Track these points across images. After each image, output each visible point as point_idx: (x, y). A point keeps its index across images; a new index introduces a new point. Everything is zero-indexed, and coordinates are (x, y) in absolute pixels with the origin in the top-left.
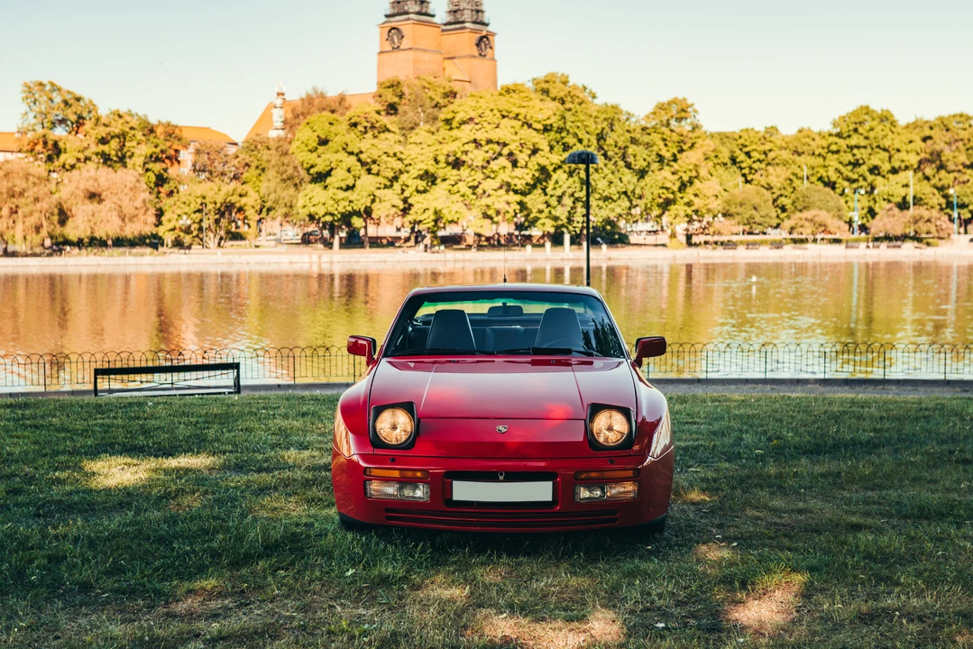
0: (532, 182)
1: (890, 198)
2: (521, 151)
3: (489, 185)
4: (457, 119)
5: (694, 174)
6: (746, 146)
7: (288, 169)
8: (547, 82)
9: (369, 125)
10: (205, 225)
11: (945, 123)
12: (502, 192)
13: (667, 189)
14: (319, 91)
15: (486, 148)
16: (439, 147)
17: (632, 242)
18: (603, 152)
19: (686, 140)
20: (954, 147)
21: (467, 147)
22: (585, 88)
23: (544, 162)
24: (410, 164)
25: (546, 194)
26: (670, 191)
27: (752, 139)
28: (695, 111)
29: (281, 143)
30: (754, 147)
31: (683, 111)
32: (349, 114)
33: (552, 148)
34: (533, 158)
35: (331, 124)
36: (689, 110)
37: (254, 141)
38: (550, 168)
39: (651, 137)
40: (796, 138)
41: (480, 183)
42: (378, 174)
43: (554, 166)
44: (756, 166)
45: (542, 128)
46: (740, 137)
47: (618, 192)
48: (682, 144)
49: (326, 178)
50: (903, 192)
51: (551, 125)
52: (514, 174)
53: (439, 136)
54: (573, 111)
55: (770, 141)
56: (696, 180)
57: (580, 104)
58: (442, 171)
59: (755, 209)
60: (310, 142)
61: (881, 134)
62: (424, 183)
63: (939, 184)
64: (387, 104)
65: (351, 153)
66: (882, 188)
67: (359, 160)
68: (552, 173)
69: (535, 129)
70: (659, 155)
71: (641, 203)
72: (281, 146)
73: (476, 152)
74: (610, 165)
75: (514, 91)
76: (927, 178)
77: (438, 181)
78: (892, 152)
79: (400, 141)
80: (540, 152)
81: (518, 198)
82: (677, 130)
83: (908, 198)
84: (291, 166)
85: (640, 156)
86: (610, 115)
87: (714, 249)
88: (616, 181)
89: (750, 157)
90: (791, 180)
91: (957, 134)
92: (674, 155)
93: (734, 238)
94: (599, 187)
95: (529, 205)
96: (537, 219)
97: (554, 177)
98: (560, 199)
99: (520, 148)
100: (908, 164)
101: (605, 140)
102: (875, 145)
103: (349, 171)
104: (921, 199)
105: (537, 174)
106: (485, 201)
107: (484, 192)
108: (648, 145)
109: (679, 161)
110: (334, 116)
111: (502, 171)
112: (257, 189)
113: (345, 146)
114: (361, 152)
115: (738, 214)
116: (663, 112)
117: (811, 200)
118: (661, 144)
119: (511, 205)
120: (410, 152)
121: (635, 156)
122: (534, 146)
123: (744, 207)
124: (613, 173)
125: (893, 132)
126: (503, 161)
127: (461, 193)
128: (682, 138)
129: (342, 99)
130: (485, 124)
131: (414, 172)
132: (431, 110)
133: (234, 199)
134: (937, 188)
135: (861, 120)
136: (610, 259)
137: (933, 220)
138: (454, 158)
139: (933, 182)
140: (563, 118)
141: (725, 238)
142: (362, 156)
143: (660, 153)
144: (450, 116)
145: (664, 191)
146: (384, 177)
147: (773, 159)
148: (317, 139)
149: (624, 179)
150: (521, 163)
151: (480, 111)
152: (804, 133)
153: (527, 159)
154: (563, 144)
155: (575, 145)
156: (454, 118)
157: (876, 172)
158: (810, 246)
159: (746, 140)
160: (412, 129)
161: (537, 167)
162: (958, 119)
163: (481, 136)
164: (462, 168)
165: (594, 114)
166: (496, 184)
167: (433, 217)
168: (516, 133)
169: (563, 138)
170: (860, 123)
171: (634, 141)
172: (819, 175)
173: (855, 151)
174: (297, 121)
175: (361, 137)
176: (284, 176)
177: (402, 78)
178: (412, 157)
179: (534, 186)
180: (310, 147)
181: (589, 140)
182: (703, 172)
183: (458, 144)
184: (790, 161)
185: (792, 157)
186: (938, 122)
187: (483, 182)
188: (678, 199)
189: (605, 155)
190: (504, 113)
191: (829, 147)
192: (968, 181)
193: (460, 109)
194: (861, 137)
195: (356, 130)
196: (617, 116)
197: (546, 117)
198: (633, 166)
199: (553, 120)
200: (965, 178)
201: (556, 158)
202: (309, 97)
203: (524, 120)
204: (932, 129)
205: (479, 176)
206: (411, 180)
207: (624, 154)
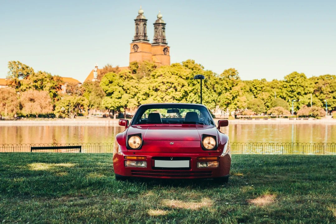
0: (182, 97)
1: (304, 103)
2: (178, 86)
3: (167, 97)
4: (157, 75)
5: (237, 94)
6: (255, 85)
7: (98, 91)
8: (187, 63)
9: (126, 77)
10: (70, 110)
11: (323, 78)
12: (172, 100)
13: (228, 99)
14: (110, 65)
15: (166, 85)
16: (150, 84)
17: (216, 117)
18: (206, 86)
19: (234, 82)
20: (326, 86)
21: (160, 84)
22: (200, 65)
23: (186, 90)
24: (140, 90)
25: (187, 101)
26: (229, 100)
27: (257, 83)
28: (238, 73)
29: (96, 83)
30: (258, 86)
31: (233, 73)
33: (189, 85)
34: (182, 88)
35: (113, 76)
36: (236, 72)
37: (87, 82)
38: (188, 92)
39: (222, 81)
40: (272, 83)
41: (164, 97)
42: (129, 93)
43: (189, 91)
44: (258, 92)
45: (185, 78)
46: (253, 82)
47: (211, 100)
48: (233, 84)
49: (111, 95)
50: (309, 101)
51: (189, 77)
52: (176, 94)
53: (150, 81)
54: (196, 72)
55: (263, 84)
56: (238, 96)
57: (199, 70)
58: (151, 92)
59: (258, 106)
60: (106, 82)
61: (301, 81)
62: (145, 97)
63: (321, 98)
64: (132, 70)
65: (120, 86)
66: (301, 99)
67: (123, 89)
68: (189, 93)
69: (183, 79)
71: (219, 104)
72: (96, 84)
73: (163, 86)
74: (209, 91)
75: (176, 66)
76: (317, 96)
77: (150, 96)
78: (305, 87)
79: (137, 82)
80: (185, 86)
82: (232, 79)
83: (310, 103)
84: (100, 91)
85: (219, 88)
86: (209, 74)
87: (244, 120)
88: (211, 96)
89: (256, 89)
90: (270, 97)
91: (327, 81)
92: (231, 88)
93: (251, 116)
94: (205, 98)
97: (190, 95)
99: (178, 85)
100: (310, 91)
101: (207, 82)
102: (299, 85)
103: (119, 92)
104: (315, 103)
105: (184, 94)
107: (166, 100)
108: (222, 84)
109: (232, 90)
110: (115, 73)
111: (172, 92)
112: (88, 98)
113: (118, 84)
114: (124, 86)
115: (252, 108)
116: (227, 73)
117: (277, 103)
118: (226, 84)
120: (140, 86)
121: (217, 88)
122: (183, 84)
123: (254, 105)
124: (210, 94)
125: (305, 81)
126: (172, 89)
127: (158, 100)
129: (117, 68)
130: (166, 77)
131: (142, 93)
132: (148, 72)
133: (80, 102)
134: (320, 100)
135: (294, 76)
137: (319, 110)
138: (155, 88)
139: (319, 97)
140: (193, 75)
141: (248, 116)
142: (124, 87)
143: (226, 87)
144: (154, 74)
145: (227, 100)
146: (131, 94)
147: (264, 90)
148: (109, 82)
149: (214, 96)
150: (178, 90)
151: (165, 72)
152: (275, 81)
153: (180, 88)
154: (193, 84)
155: (197, 84)
156: (155, 75)
157: (300, 94)
158: (277, 119)
159: (255, 83)
160: (141, 78)
161: (184, 91)
162: (327, 76)
163: (165, 81)
164: (158, 92)
165: (203, 74)
166: (170, 97)
168: (177, 80)
169: (192, 82)
170: (294, 77)
171: (217, 83)
172: (280, 95)
173: (292, 87)
174: (102, 75)
175: (124, 81)
176: (97, 94)
177: (138, 61)
178: (141, 88)
179: (183, 98)
180: (106, 84)
181: (202, 82)
182: (240, 93)
183: (157, 83)
184: (270, 90)
185: (271, 89)
186: (320, 78)
187: (165, 96)
188: (232, 103)
189: (207, 87)
190: (173, 73)
191: (283, 85)
192: (331, 97)
193: (158, 71)
194: (294, 82)
195: (122, 78)
196: (211, 74)
197: (187, 75)
198: (216, 91)
199: (189, 76)
200: (330, 96)
201: (190, 88)
202: (106, 67)
203: (179, 75)
204: (318, 79)
205: (164, 94)
206: (141, 95)
207: (213, 87)
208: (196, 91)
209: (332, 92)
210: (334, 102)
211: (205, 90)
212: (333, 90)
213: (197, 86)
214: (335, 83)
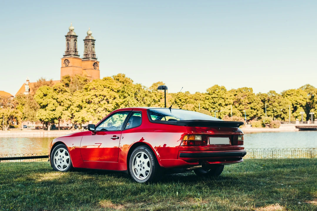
0: (114, 108)
1: (225, 113)
2: (110, 98)
3: (100, 109)
4: (90, 88)
6: (180, 98)
7: (32, 104)
8: (119, 76)
9: (60, 90)
10: (3, 123)
11: (241, 90)
12: (104, 111)
14: (43, 79)
15: (99, 97)
16: (83, 97)
18: (136, 99)
20: (244, 98)
21: (93, 97)
22: (130, 79)
23: (117, 102)
24: (74, 103)
27: (181, 95)
29: (30, 96)
30: (182, 98)
32: (53, 86)
33: (120, 98)
34: (114, 100)
35: (48, 89)
37: (20, 95)
38: (119, 104)
39: (151, 94)
40: (195, 95)
41: (97, 109)
42: (63, 106)
43: (121, 103)
44: (183, 104)
45: (117, 91)
48: (161, 96)
49: (46, 107)
50: (229, 111)
51: (120, 90)
52: (108, 106)
53: (83, 94)
54: (127, 86)
55: (187, 96)
57: (129, 83)
58: (84, 104)
60: (41, 95)
61: (222, 93)
62: (79, 109)
63: (240, 109)
64: (65, 83)
65: (54, 99)
66: (223, 110)
67: (57, 101)
69: (115, 91)
70: (154, 100)
72: (30, 97)
73: (96, 98)
74: (139, 103)
75: (108, 79)
76: (236, 107)
77: (83, 108)
78: (225, 99)
79: (70, 95)
80: (116, 99)
83: (230, 114)
84: (34, 103)
86: (139, 87)
89: (181, 101)
90: (194, 108)
91: (245, 93)
92: (159, 100)
96: (116, 121)
97: (121, 106)
100: (230, 103)
101: (137, 95)
102: (220, 97)
103: (54, 105)
104: (235, 114)
105: (115, 106)
106: (99, 114)
107: (98, 111)
108: (151, 97)
109: (161, 102)
110: (49, 87)
111: (104, 104)
112: (21, 111)
113: (52, 97)
114: (58, 99)
116: (155, 86)
118: (155, 96)
120: (74, 99)
121: (147, 100)
122: (114, 96)
124: (139, 105)
125: (225, 93)
126: (104, 101)
127: (91, 112)
128: (161, 94)
129: (51, 82)
130: (99, 90)
131: (75, 105)
132: (80, 85)
133: (14, 114)
134: (239, 110)
135: (216, 89)
137: (239, 120)
138: (88, 101)
140: (124, 88)
142: (58, 100)
143: (155, 99)
144: (87, 87)
146: (65, 107)
147: (188, 102)
148: (43, 94)
150: (110, 102)
151: (97, 86)
152: (198, 93)
153: (112, 100)
154: (124, 96)
155: (127, 96)
156: (88, 88)
157: (221, 105)
159: (179, 96)
160: (74, 91)
161: (115, 103)
162: (245, 89)
163: (97, 94)
164: (91, 104)
165: (133, 87)
166: (102, 109)
167: (81, 120)
168: (109, 93)
169: (123, 94)
170: (215, 90)
171: (146, 95)
172: (203, 106)
173: (214, 99)
174: (36, 88)
175: (58, 94)
176: (31, 107)
177: (70, 75)
178: (74, 100)
180: (41, 97)
181: (132, 95)
183: (90, 96)
185: (194, 101)
186: (239, 90)
189: (137, 100)
190: (105, 86)
191: (206, 98)
192: (249, 108)
193: (91, 85)
194: (216, 95)
195: (56, 91)
196: (141, 87)
197: (118, 88)
198: (146, 103)
199: (120, 88)
200: (248, 107)
201: (122, 100)
202: (40, 80)
203: (111, 89)
204: (237, 92)
205: (97, 106)
206: (74, 108)
207: (143, 99)
208: (127, 103)
209: (250, 103)
210: (251, 112)
211: (135, 102)
212: (251, 101)
213: (128, 98)
214: (252, 95)
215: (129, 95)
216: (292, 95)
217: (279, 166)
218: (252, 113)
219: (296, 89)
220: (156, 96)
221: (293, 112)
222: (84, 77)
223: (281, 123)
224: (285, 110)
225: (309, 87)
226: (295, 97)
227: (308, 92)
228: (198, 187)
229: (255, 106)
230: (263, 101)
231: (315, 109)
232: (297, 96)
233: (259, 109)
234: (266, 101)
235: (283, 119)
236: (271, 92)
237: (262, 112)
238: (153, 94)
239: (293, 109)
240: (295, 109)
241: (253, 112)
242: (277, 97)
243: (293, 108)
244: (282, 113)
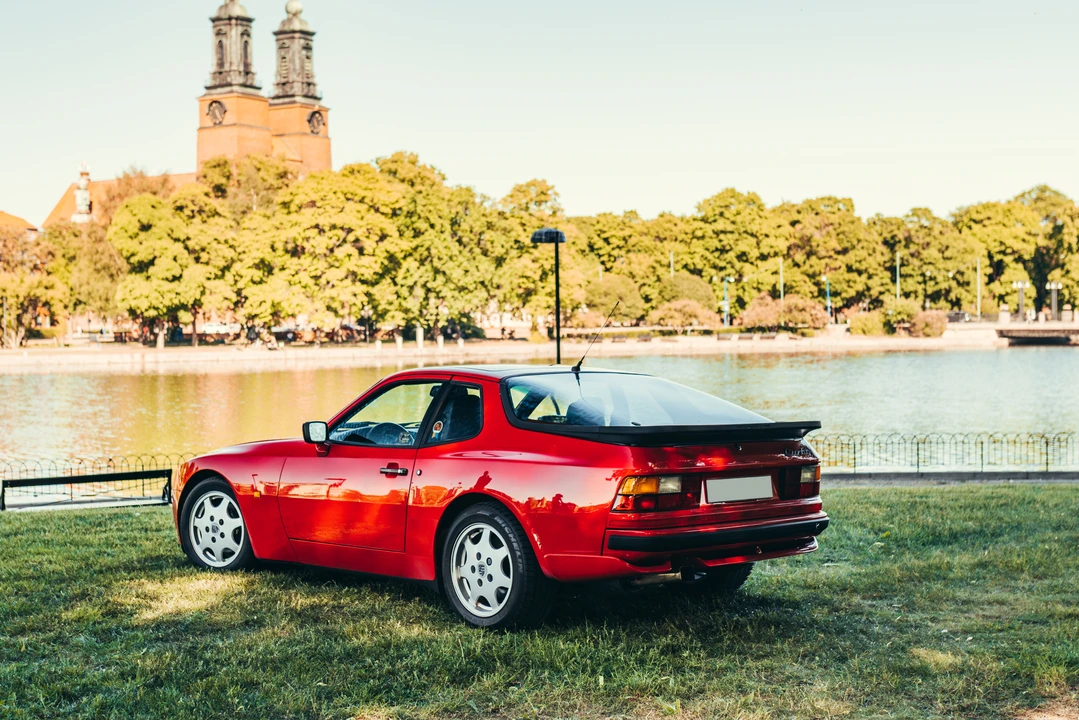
0: (380, 272)
1: (760, 286)
2: (368, 237)
3: (334, 275)
4: (297, 201)
6: (604, 232)
7: (102, 257)
8: (396, 162)
9: (196, 209)
10: (5, 322)
11: (813, 206)
12: (348, 282)
13: (527, 277)
14: (138, 170)
15: (330, 234)
16: (275, 232)
17: (488, 335)
18: (456, 238)
19: (546, 225)
20: (824, 232)
21: (309, 233)
22: (433, 168)
23: (393, 249)
24: (244, 252)
25: (395, 284)
26: (531, 280)
27: (611, 224)
28: (556, 194)
29: (94, 228)
30: (613, 232)
31: (543, 195)
32: (174, 196)
33: (401, 235)
34: (380, 244)
35: (153, 207)
36: (550, 192)
37: (58, 226)
38: (400, 256)
39: (507, 222)
40: (656, 223)
41: (323, 273)
42: (207, 263)
43: (403, 254)
44: (615, 253)
45: (390, 212)
46: (598, 222)
47: (475, 282)
49: (148, 268)
50: (772, 279)
51: (400, 209)
52: (360, 263)
53: (275, 221)
54: (424, 194)
55: (631, 227)
57: (432, 185)
58: (279, 259)
59: (621, 298)
60: (130, 226)
61: (750, 217)
62: (260, 273)
63: (811, 271)
64: (213, 185)
65: (177, 240)
66: (751, 276)
67: (186, 248)
68: (402, 261)
69: (383, 214)
70: (516, 241)
71: (500, 293)
72: (95, 232)
73: (318, 238)
74: (466, 252)
75: (359, 172)
76: (797, 265)
77: (276, 271)
78: (760, 238)
79: (231, 227)
80: (388, 238)
81: (365, 288)
82: (538, 214)
83: (778, 287)
84: (107, 254)
85: (497, 243)
86: (465, 198)
87: (578, 342)
89: (609, 244)
90: (654, 268)
91: (827, 218)
93: (598, 331)
95: (377, 297)
96: (386, 312)
97: (405, 265)
98: (411, 288)
99: (367, 234)
100: (777, 250)
101: (459, 226)
102: (742, 230)
103: (175, 259)
104: (792, 287)
105: (386, 262)
106: (329, 292)
107: (328, 283)
108: (506, 231)
109: (540, 248)
110: (158, 198)
111: (347, 258)
112: (65, 280)
113: (170, 232)
114: (188, 239)
115: (603, 305)
116: (521, 195)
117: (679, 289)
118: (520, 229)
119: (358, 296)
120: (244, 239)
121: (492, 243)
122: (381, 230)
123: (609, 297)
124: (468, 260)
125: (760, 217)
126: (348, 248)
127: (303, 284)
128: (543, 223)
129: (165, 180)
130: (328, 208)
131: (249, 260)
132: (264, 193)
133: (40, 292)
134: (808, 275)
135: (727, 203)
136: (467, 355)
137: (808, 309)
138: (293, 245)
139: (803, 268)
140: (414, 201)
141: (589, 331)
142: (189, 243)
143: (519, 239)
144: (287, 199)
145: (525, 280)
146: (215, 266)
147: (633, 246)
148: (138, 225)
149: (481, 267)
150: (368, 250)
151: (322, 194)
152: (667, 218)
153: (374, 245)
154: (414, 229)
155: (426, 230)
156: (291, 201)
157: (745, 258)
158: (680, 338)
159: (604, 225)
160: (244, 213)
161: (385, 254)
162: (827, 202)
163: (324, 222)
164: (303, 257)
165: (447, 197)
166: (342, 273)
167: (270, 311)
168: (362, 218)
169: (413, 223)
170: (726, 206)
171: (490, 226)
172: (684, 263)
173: (722, 236)
174: (113, 203)
175: (188, 222)
176: (99, 266)
177: (230, 157)
178: (246, 244)
179: (382, 276)
180: (130, 233)
181: (442, 226)
182: (565, 260)
183: (297, 229)
184: (652, 248)
185: (653, 243)
186: (805, 206)
187: (326, 271)
188: (540, 289)
189: (460, 241)
190: (349, 196)
191: (693, 233)
192: (840, 267)
193: (300, 190)
194: (728, 222)
195: (182, 214)
196: (471, 199)
197: (394, 200)
198: (489, 253)
199: (402, 203)
200: (837, 264)
201: (406, 244)
202: (127, 177)
203: (371, 204)
204: (799, 212)
205: (322, 265)
206: (245, 269)
207: (479, 240)
208: (426, 253)
209: (845, 251)
210: (848, 281)
211: (452, 248)
212: (848, 245)
213: (429, 237)
214: (853, 222)
215: (432, 226)
216: (986, 222)
217: (936, 539)
218: (851, 284)
219: (1003, 202)
220: (525, 230)
221: (991, 279)
222: (277, 164)
223: (947, 320)
224: (962, 274)
225: (1047, 194)
226: (996, 228)
227: (1044, 213)
228: (668, 646)
229: (860, 262)
230: (891, 244)
231: (1066, 267)
232: (1004, 225)
233: (874, 272)
234: (898, 245)
235: (957, 303)
236: (915, 212)
237: (884, 281)
238: (514, 223)
239: (990, 271)
240: (998, 269)
241: (855, 282)
242: (937, 228)
243: (991, 265)
244: (954, 284)
